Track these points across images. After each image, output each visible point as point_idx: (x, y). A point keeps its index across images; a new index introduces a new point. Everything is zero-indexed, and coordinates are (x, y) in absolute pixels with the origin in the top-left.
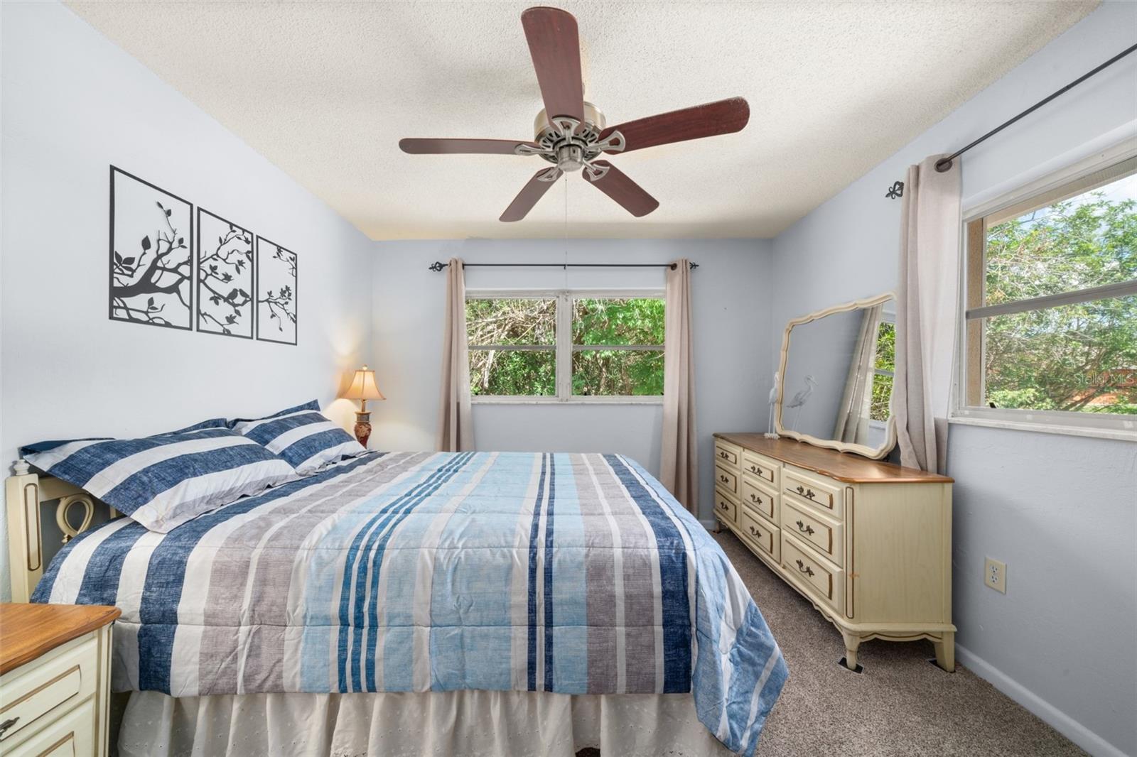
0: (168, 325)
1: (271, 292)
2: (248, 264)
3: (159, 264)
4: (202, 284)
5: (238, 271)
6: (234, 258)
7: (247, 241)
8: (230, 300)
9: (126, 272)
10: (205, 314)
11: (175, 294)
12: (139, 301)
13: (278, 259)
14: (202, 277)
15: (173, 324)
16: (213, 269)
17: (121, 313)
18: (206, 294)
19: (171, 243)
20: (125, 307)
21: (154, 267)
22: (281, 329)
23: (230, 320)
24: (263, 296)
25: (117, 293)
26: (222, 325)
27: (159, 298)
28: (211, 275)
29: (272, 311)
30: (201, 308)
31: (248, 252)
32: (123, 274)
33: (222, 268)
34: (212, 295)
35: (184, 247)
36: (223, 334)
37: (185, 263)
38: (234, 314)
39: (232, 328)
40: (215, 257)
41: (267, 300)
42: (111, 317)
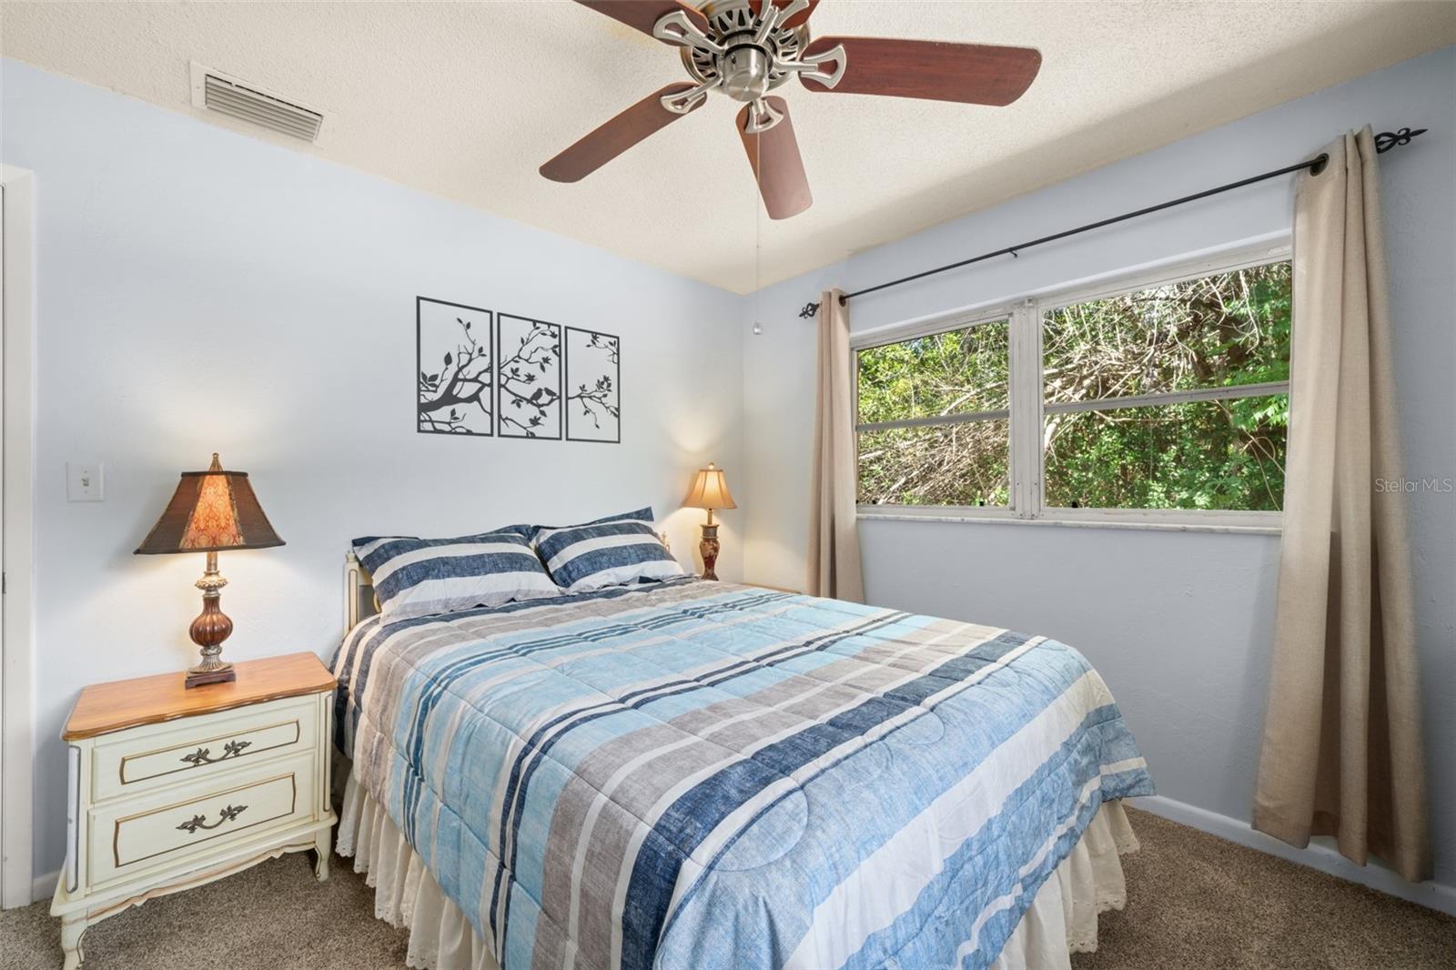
0: (469, 433)
1: (584, 386)
2: (554, 359)
3: (461, 376)
4: (502, 389)
5: (543, 368)
6: (538, 357)
7: (553, 335)
8: (534, 401)
9: (431, 388)
10: (507, 418)
11: (476, 403)
12: (442, 414)
13: (593, 348)
14: (503, 382)
15: (474, 431)
16: (515, 371)
17: (428, 426)
18: (507, 398)
19: (471, 354)
20: (431, 421)
21: (455, 380)
22: (597, 426)
23: (535, 422)
24: (573, 391)
25: (423, 408)
26: (525, 428)
27: (460, 408)
28: (513, 378)
29: (586, 407)
30: (502, 413)
31: (555, 346)
32: (428, 391)
33: (524, 369)
34: (513, 398)
35: (484, 355)
36: (527, 437)
37: (485, 371)
38: (539, 415)
39: (537, 430)
40: (517, 359)
41: (579, 396)
42: (419, 431)
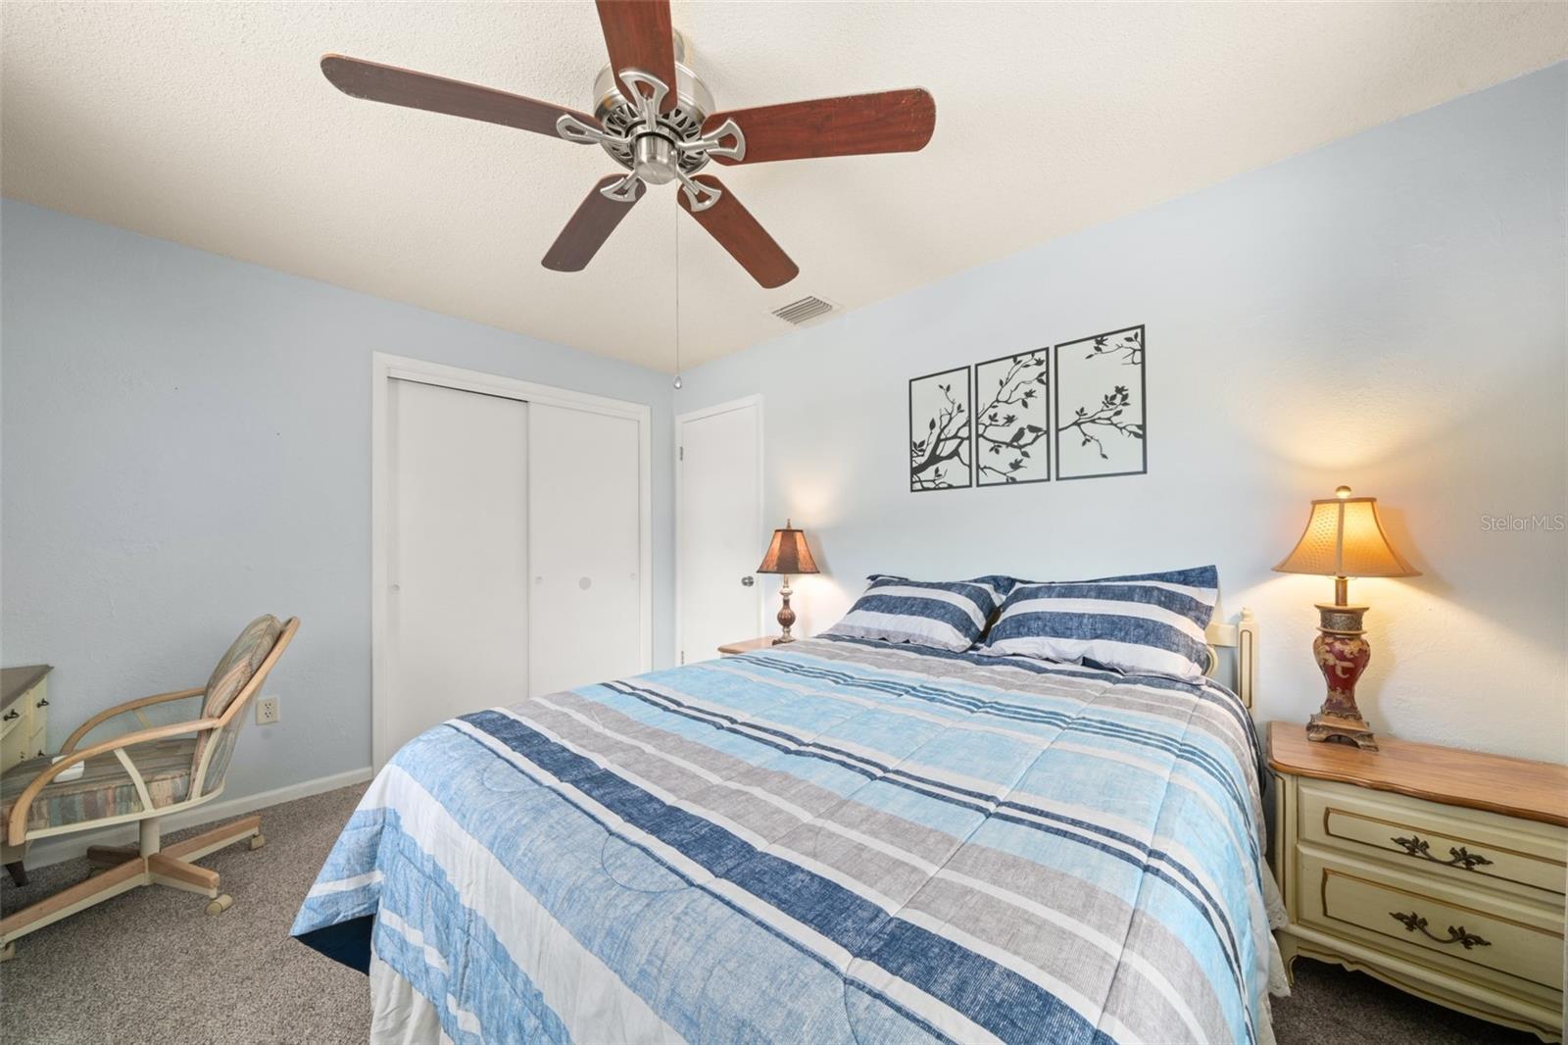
0: (950, 487)
1: (1082, 410)
2: (1040, 389)
3: (943, 437)
4: (981, 439)
5: (1025, 404)
6: (1020, 394)
7: (1039, 363)
8: (1015, 444)
9: (920, 453)
10: (985, 467)
11: (956, 458)
12: (928, 474)
13: (1097, 357)
14: (980, 432)
15: (955, 485)
16: (993, 418)
17: (918, 486)
18: (985, 446)
19: (950, 414)
20: (920, 481)
21: (939, 440)
22: (1104, 456)
23: (1016, 465)
24: (1067, 417)
25: (915, 471)
26: (1005, 474)
27: (942, 466)
28: (991, 425)
29: (1085, 435)
30: (980, 463)
31: (1041, 375)
32: (918, 456)
33: (1003, 411)
34: (992, 445)
35: (962, 411)
36: (1007, 483)
37: (964, 425)
38: (1020, 457)
39: (1018, 475)
40: (996, 404)
41: (1077, 424)
42: (912, 491)
